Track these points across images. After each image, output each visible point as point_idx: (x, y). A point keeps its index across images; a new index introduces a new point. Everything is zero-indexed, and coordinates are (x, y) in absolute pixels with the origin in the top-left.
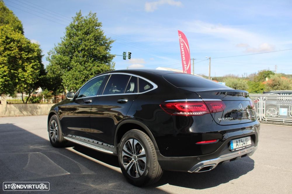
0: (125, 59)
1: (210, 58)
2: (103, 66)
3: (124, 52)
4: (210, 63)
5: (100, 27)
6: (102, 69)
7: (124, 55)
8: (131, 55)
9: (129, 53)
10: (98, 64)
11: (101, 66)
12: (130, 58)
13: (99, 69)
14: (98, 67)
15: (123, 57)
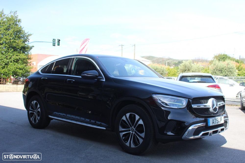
0: (54, 45)
1: (135, 45)
2: (21, 55)
3: (54, 39)
4: (135, 49)
5: (20, 23)
6: (20, 58)
7: (53, 42)
8: (60, 41)
9: (58, 40)
10: (17, 54)
11: (19, 55)
12: (59, 45)
13: (18, 58)
14: (17, 57)
15: (52, 43)
